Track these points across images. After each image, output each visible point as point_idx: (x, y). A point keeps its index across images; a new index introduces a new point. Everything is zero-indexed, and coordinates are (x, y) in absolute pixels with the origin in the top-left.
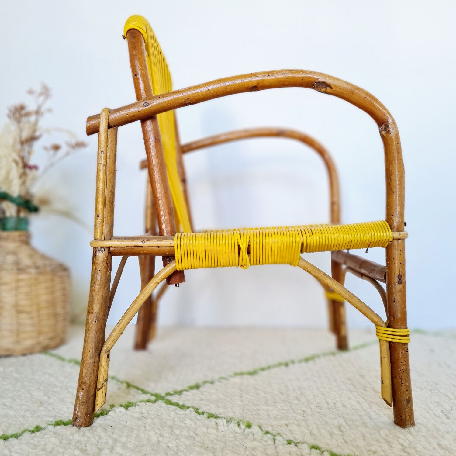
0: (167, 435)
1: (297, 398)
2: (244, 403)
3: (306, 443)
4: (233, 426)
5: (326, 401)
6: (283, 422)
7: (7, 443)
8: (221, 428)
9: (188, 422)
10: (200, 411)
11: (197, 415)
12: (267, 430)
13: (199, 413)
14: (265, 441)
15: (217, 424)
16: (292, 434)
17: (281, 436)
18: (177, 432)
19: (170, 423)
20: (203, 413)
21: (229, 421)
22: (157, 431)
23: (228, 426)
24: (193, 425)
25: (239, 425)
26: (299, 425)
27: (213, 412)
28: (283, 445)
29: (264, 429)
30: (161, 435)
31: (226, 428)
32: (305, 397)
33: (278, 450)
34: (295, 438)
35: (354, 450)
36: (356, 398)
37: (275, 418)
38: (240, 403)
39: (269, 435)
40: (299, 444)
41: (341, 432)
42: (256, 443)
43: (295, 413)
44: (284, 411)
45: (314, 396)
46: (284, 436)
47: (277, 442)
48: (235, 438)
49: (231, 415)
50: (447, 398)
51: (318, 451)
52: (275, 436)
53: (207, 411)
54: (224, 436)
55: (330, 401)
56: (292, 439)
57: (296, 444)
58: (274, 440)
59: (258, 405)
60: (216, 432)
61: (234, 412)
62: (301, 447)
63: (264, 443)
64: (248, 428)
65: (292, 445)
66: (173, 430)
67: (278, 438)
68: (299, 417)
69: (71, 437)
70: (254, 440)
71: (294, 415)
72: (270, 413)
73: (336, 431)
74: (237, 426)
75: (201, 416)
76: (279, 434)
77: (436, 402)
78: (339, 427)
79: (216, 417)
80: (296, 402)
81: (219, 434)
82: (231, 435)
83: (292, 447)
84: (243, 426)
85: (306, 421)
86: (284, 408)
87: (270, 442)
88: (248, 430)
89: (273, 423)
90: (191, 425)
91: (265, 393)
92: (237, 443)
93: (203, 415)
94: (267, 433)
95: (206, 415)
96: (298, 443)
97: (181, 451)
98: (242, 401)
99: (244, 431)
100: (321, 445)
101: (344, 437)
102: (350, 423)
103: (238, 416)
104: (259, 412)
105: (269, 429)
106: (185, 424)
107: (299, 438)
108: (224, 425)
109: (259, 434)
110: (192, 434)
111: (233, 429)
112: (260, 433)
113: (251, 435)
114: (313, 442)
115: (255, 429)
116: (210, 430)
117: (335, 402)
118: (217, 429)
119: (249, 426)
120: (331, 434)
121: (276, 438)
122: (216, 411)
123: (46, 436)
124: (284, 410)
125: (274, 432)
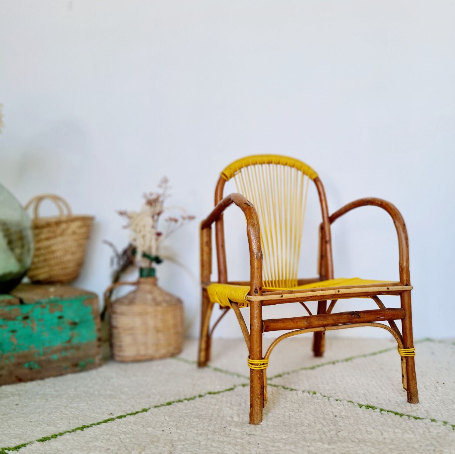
1: (341, 381)
2: (310, 384)
3: (346, 400)
4: (306, 394)
5: (358, 382)
6: (334, 392)
8: (300, 395)
9: (280, 392)
10: (286, 387)
13: (285, 389)
14: (324, 400)
15: (296, 393)
16: (338, 396)
17: (332, 397)
21: (303, 392)
23: (303, 394)
26: (342, 393)
27: (293, 388)
28: (334, 401)
29: (323, 395)
31: (302, 395)
33: (331, 403)
34: (340, 399)
35: (370, 402)
37: (329, 390)
39: (326, 397)
41: (364, 396)
42: (319, 400)
46: (334, 397)
47: (330, 400)
48: (308, 399)
49: (303, 389)
51: (352, 403)
53: (290, 387)
54: (302, 398)
55: (360, 382)
56: (338, 399)
57: (340, 401)
58: (329, 399)
59: (318, 384)
60: (297, 397)
61: (305, 388)
62: (343, 401)
63: (324, 401)
65: (338, 401)
67: (331, 398)
68: (342, 390)
70: (318, 399)
71: (339, 389)
72: (325, 388)
73: (362, 396)
74: (308, 394)
76: (331, 396)
78: (364, 395)
79: (295, 390)
80: (340, 383)
81: (299, 397)
82: (305, 397)
83: (339, 402)
84: (311, 394)
85: (346, 391)
86: (333, 386)
87: (327, 400)
88: (314, 395)
89: (328, 392)
91: (322, 378)
92: (309, 400)
93: (287, 389)
94: (325, 396)
95: (289, 389)
97: (281, 404)
99: (312, 396)
100: (353, 401)
101: (366, 398)
102: (370, 392)
103: (308, 388)
104: (319, 387)
105: (326, 395)
112: (321, 397)
113: (316, 397)
114: (349, 400)
115: (318, 395)
116: (293, 395)
117: (363, 382)
118: (297, 395)
119: (315, 393)
120: (359, 397)
121: (330, 398)
122: (295, 387)
125: (329, 396)
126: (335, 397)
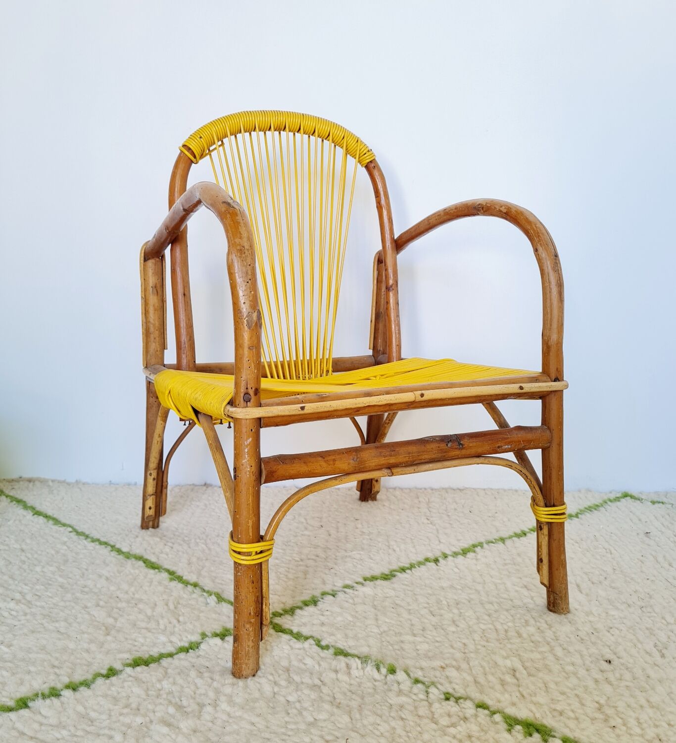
0: (283, 683)
2: (382, 630)
3: (471, 699)
4: (370, 669)
5: (494, 626)
6: (437, 663)
7: (78, 694)
8: (355, 673)
9: (309, 661)
10: (323, 643)
11: (319, 649)
12: (416, 676)
13: (322, 648)
14: (416, 695)
15: (348, 666)
16: (450, 682)
17: (436, 687)
18: (297, 678)
19: (285, 663)
20: (327, 647)
21: (365, 661)
22: (271, 677)
23: (363, 669)
24: (317, 667)
25: (378, 669)
26: (459, 669)
27: (341, 645)
28: (439, 701)
29: (412, 675)
30: (275, 683)
31: (361, 673)
32: (464, 619)
33: (433, 709)
34: (455, 691)
36: (536, 621)
37: (427, 656)
38: (376, 630)
39: (420, 685)
40: (461, 701)
42: (404, 698)
43: (452, 647)
44: (437, 644)
45: (478, 619)
46: (439, 686)
47: (431, 695)
48: (375, 690)
49: (366, 650)
50: (663, 621)
51: (486, 712)
52: (428, 687)
53: (333, 644)
55: (499, 627)
56: (451, 691)
57: (457, 699)
58: (427, 692)
59: (400, 634)
60: (348, 680)
61: (369, 646)
62: (463, 705)
63: (414, 697)
64: (391, 673)
65: (452, 702)
66: (291, 675)
67: (432, 690)
68: (458, 655)
69: (158, 686)
70: (401, 692)
71: (452, 650)
72: (418, 647)
73: (509, 678)
74: (377, 671)
75: (325, 651)
76: (433, 683)
77: (647, 629)
79: (346, 654)
80: (453, 629)
81: (353, 682)
82: (369, 684)
83: (452, 705)
84: (384, 670)
85: (468, 661)
86: (438, 639)
87: (422, 696)
88: (390, 676)
89: (424, 664)
90: (314, 667)
91: (409, 612)
93: (328, 650)
94: (417, 681)
95: (332, 651)
96: (460, 698)
98: (378, 627)
99: (386, 676)
100: (489, 702)
101: (521, 689)
102: (528, 664)
103: (374, 652)
104: (403, 645)
105: (419, 674)
106: (305, 664)
107: (460, 692)
108: (357, 668)
109: (406, 684)
110: (317, 682)
111: (371, 673)
112: (408, 683)
113: (396, 685)
114: (479, 698)
115: (401, 676)
116: (340, 676)
117: (506, 627)
118: (349, 674)
119: (392, 671)
121: (430, 690)
122: (345, 644)
123: (126, 684)
124: (437, 642)
125: (427, 680)
126: (441, 684)
